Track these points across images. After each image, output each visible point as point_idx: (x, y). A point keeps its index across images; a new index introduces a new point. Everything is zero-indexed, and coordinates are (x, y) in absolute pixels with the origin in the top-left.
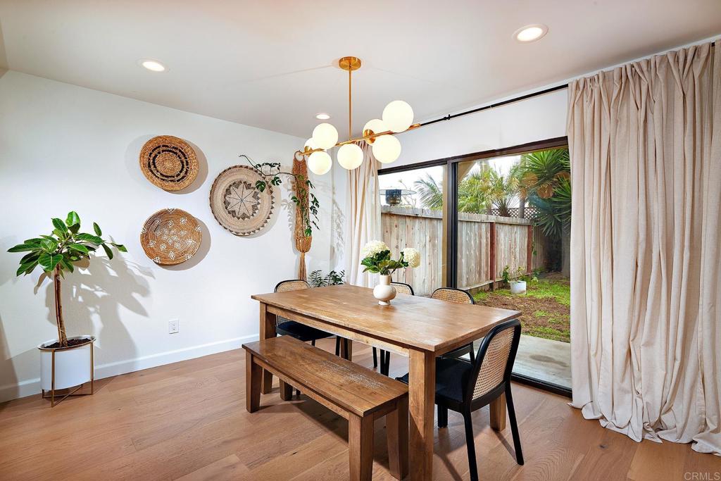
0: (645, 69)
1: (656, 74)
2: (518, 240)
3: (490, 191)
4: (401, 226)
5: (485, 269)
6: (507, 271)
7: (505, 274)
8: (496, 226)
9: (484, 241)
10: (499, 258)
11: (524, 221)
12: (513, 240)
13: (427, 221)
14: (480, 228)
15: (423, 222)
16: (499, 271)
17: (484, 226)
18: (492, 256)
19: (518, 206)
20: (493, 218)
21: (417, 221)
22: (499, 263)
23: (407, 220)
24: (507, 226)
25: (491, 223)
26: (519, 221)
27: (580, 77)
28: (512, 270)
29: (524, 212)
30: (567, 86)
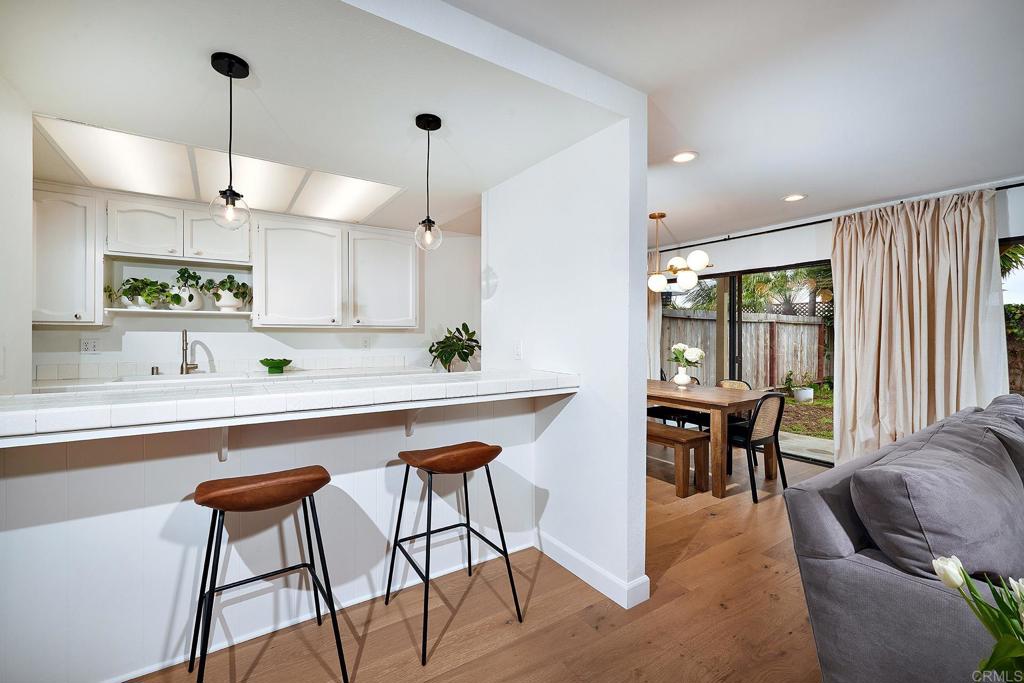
0: (890, 213)
1: (899, 219)
2: (805, 341)
3: (770, 285)
4: (673, 329)
5: (764, 374)
6: (791, 377)
7: (789, 380)
8: (776, 326)
9: (762, 343)
10: (781, 362)
11: (813, 319)
12: (799, 342)
13: (699, 323)
14: (757, 329)
15: (694, 323)
16: (781, 377)
17: (761, 326)
18: (772, 359)
19: (807, 300)
20: (773, 318)
21: (688, 323)
22: (780, 367)
23: (679, 322)
24: (790, 327)
25: (771, 323)
26: (806, 319)
27: (842, 214)
28: (798, 377)
29: (815, 307)
30: (830, 220)
